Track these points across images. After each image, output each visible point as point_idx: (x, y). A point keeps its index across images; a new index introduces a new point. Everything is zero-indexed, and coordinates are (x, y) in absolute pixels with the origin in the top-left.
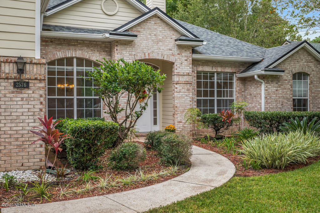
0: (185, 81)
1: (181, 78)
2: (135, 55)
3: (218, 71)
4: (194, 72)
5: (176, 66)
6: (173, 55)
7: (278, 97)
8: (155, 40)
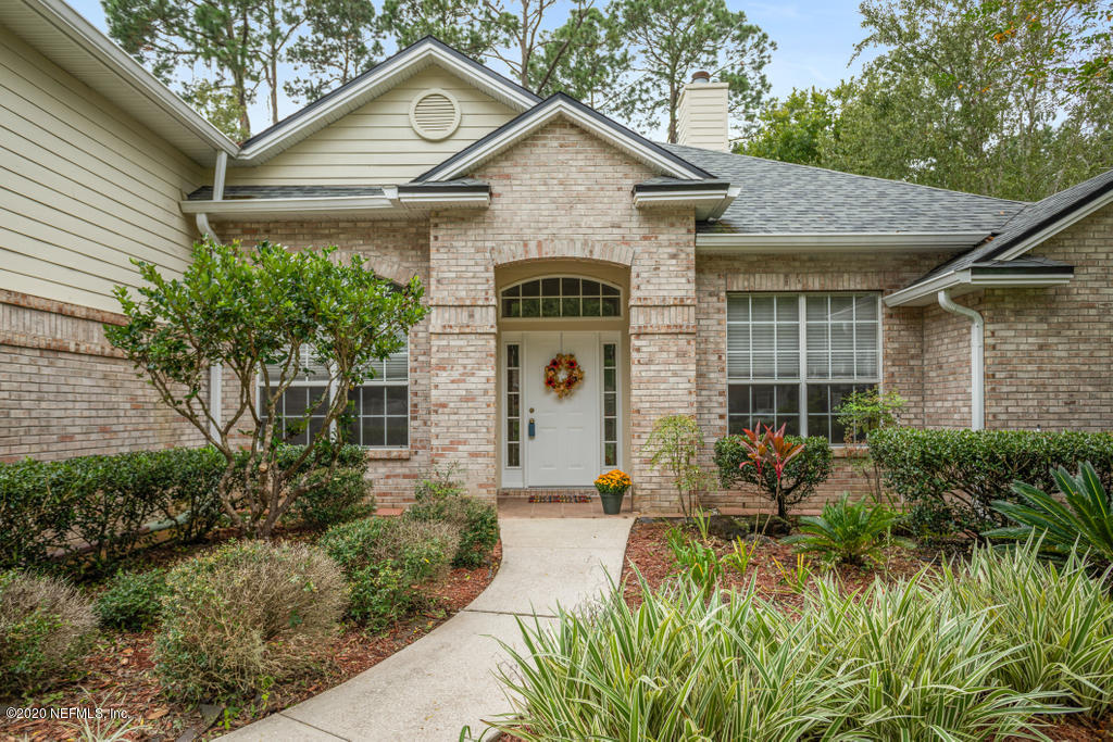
0: (669, 326)
1: (653, 317)
2: (493, 248)
3: (810, 289)
4: (718, 295)
5: (638, 276)
6: (625, 242)
7: (1047, 374)
8: (561, 200)
